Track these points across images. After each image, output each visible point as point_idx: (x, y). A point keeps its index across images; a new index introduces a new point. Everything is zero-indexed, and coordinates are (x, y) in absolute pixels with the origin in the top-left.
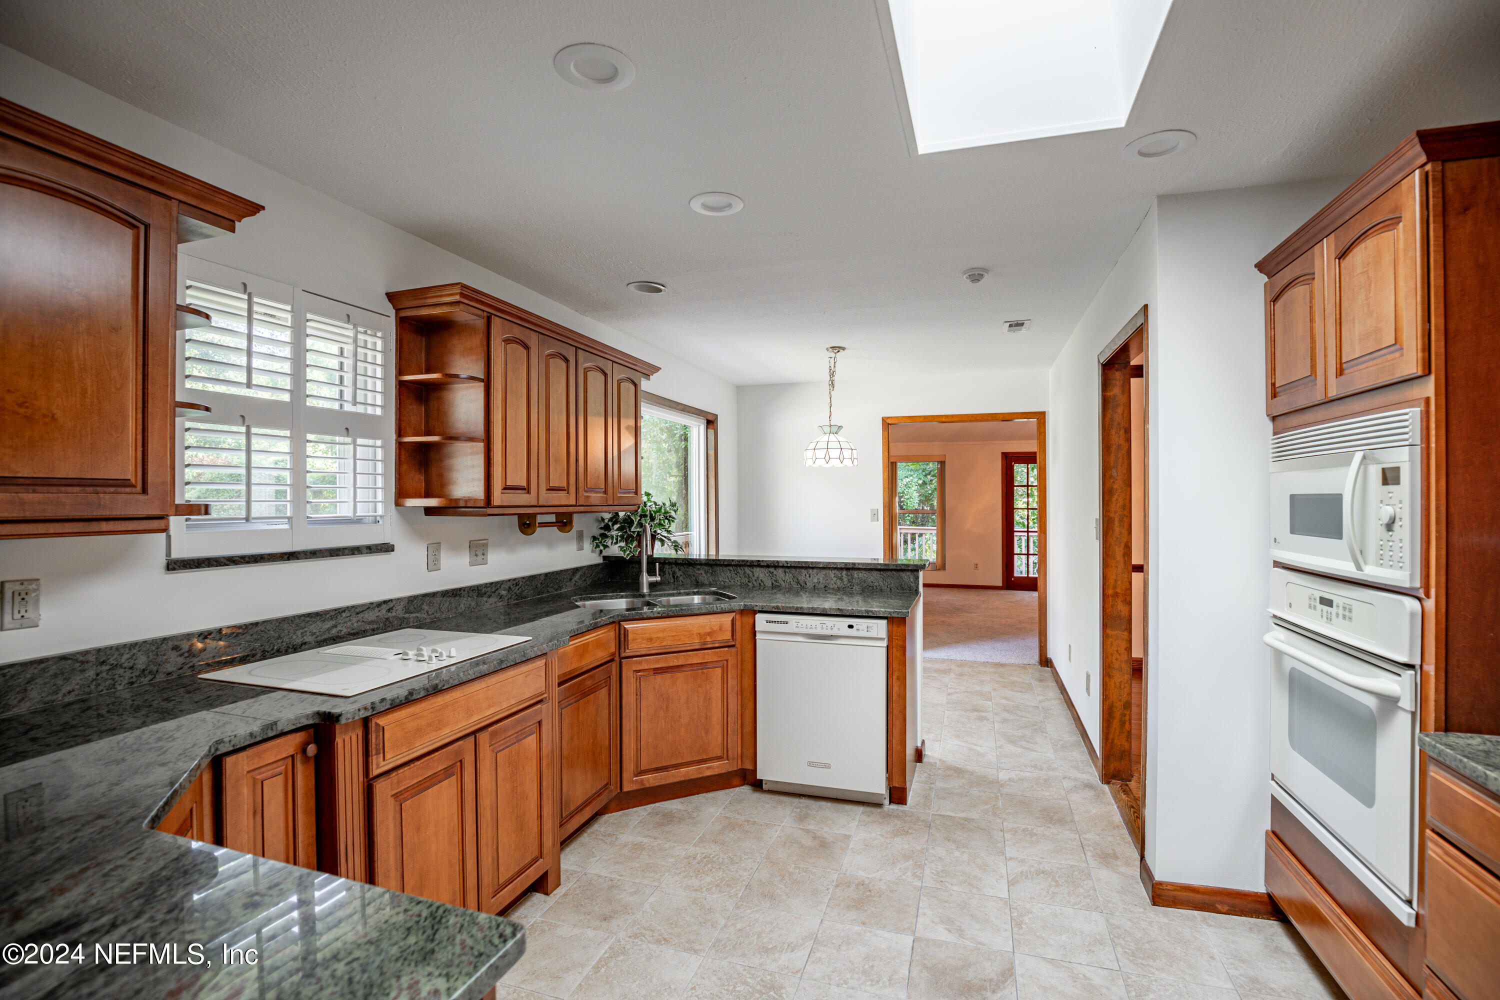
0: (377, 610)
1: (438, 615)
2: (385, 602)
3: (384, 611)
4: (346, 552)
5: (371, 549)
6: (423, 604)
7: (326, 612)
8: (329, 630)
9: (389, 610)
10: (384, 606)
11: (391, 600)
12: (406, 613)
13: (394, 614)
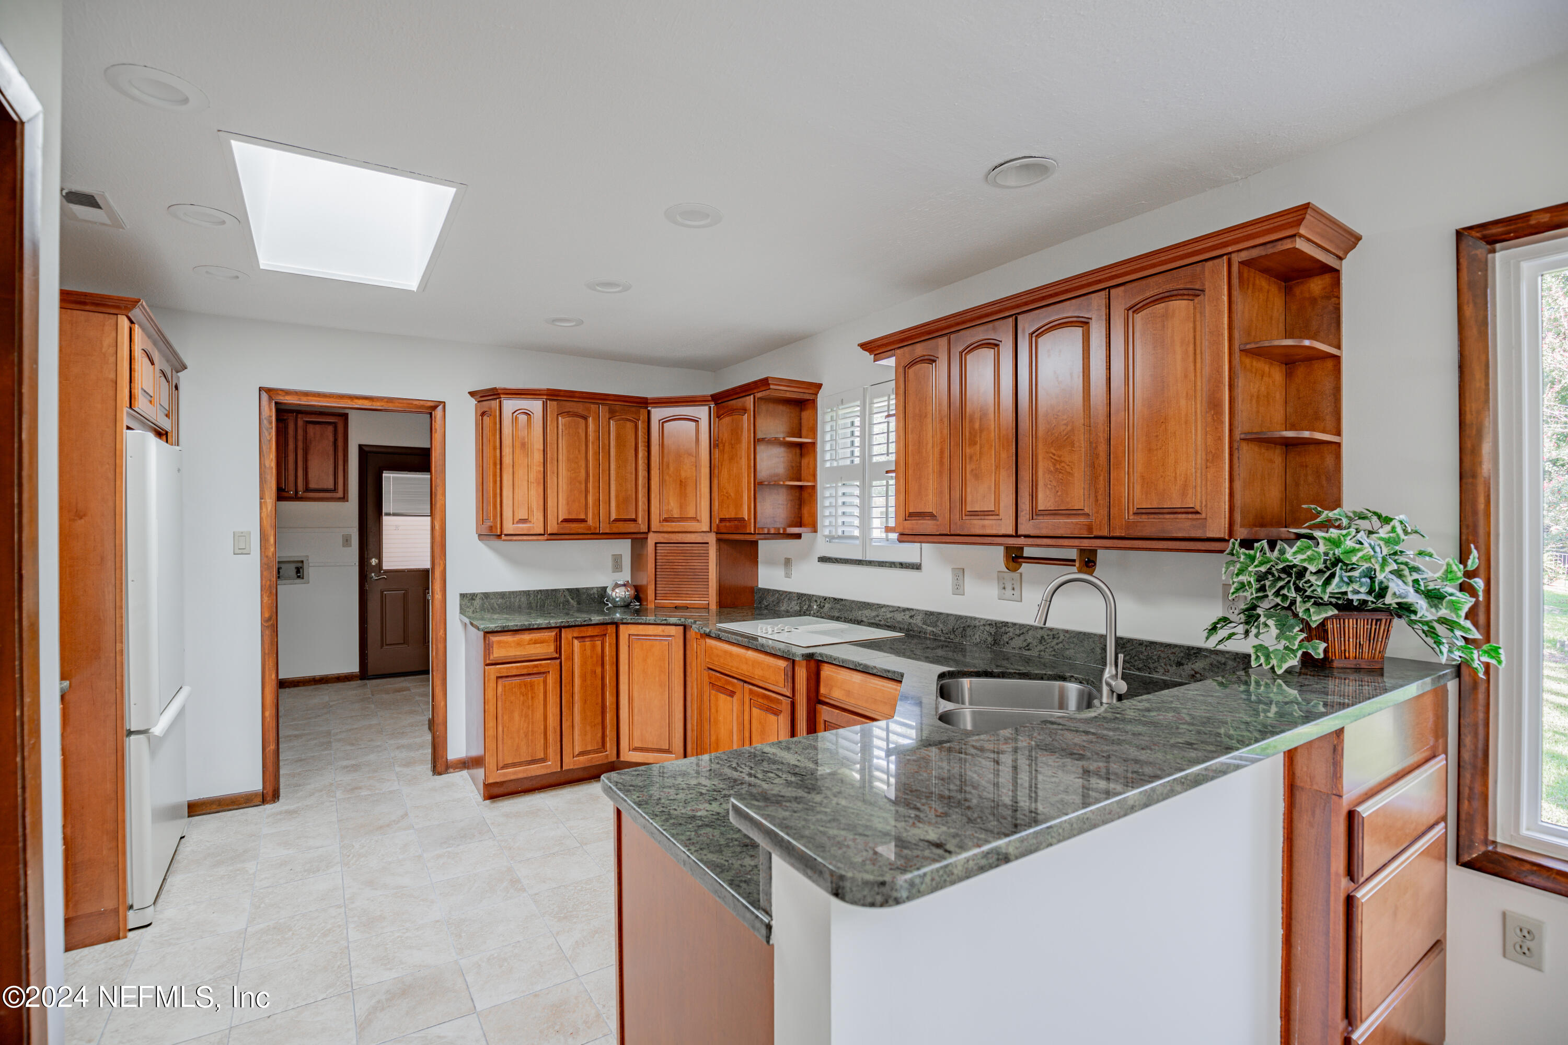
0: (903, 614)
1: (952, 637)
2: (908, 609)
3: (908, 617)
4: (887, 564)
5: (902, 565)
6: (937, 621)
7: (873, 605)
8: (874, 617)
9: (911, 617)
10: (907, 612)
11: (912, 609)
12: (924, 624)
13: (915, 622)
